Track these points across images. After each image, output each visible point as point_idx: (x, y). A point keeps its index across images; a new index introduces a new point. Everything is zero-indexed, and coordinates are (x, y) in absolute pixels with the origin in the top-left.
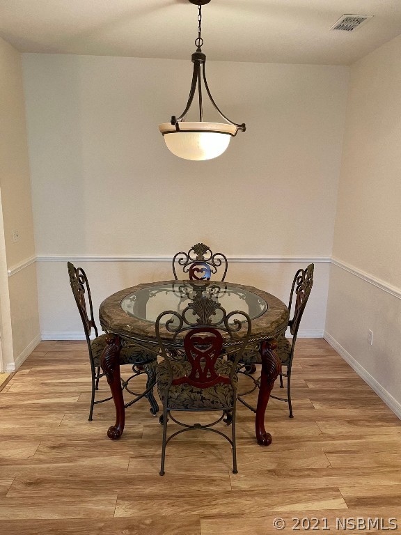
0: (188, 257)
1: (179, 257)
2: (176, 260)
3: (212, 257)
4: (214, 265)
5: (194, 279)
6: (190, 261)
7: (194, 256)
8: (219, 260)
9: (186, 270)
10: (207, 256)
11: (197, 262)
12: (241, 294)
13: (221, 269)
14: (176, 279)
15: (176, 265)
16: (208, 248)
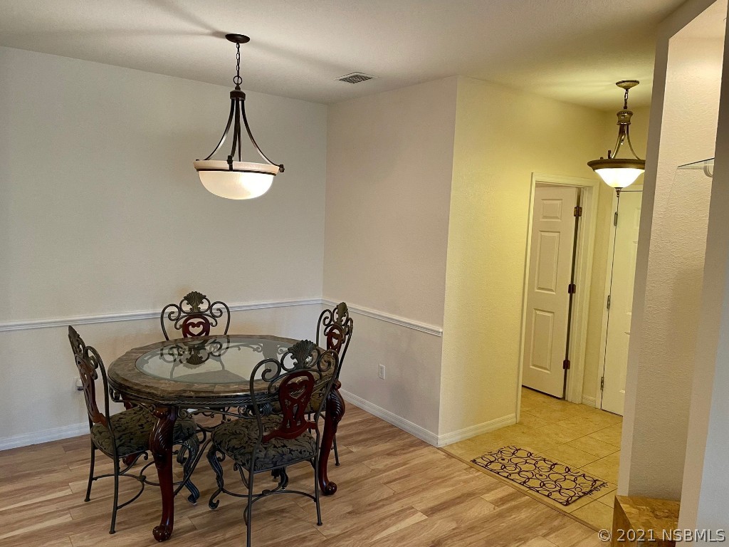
0: (180, 309)
1: (168, 310)
2: (166, 315)
3: (210, 307)
4: (213, 317)
5: (189, 336)
6: (182, 314)
7: (187, 308)
8: (219, 309)
9: (178, 327)
10: (204, 306)
11: (191, 315)
12: (255, 347)
13: (222, 321)
14: (167, 339)
15: (166, 321)
16: (204, 297)
